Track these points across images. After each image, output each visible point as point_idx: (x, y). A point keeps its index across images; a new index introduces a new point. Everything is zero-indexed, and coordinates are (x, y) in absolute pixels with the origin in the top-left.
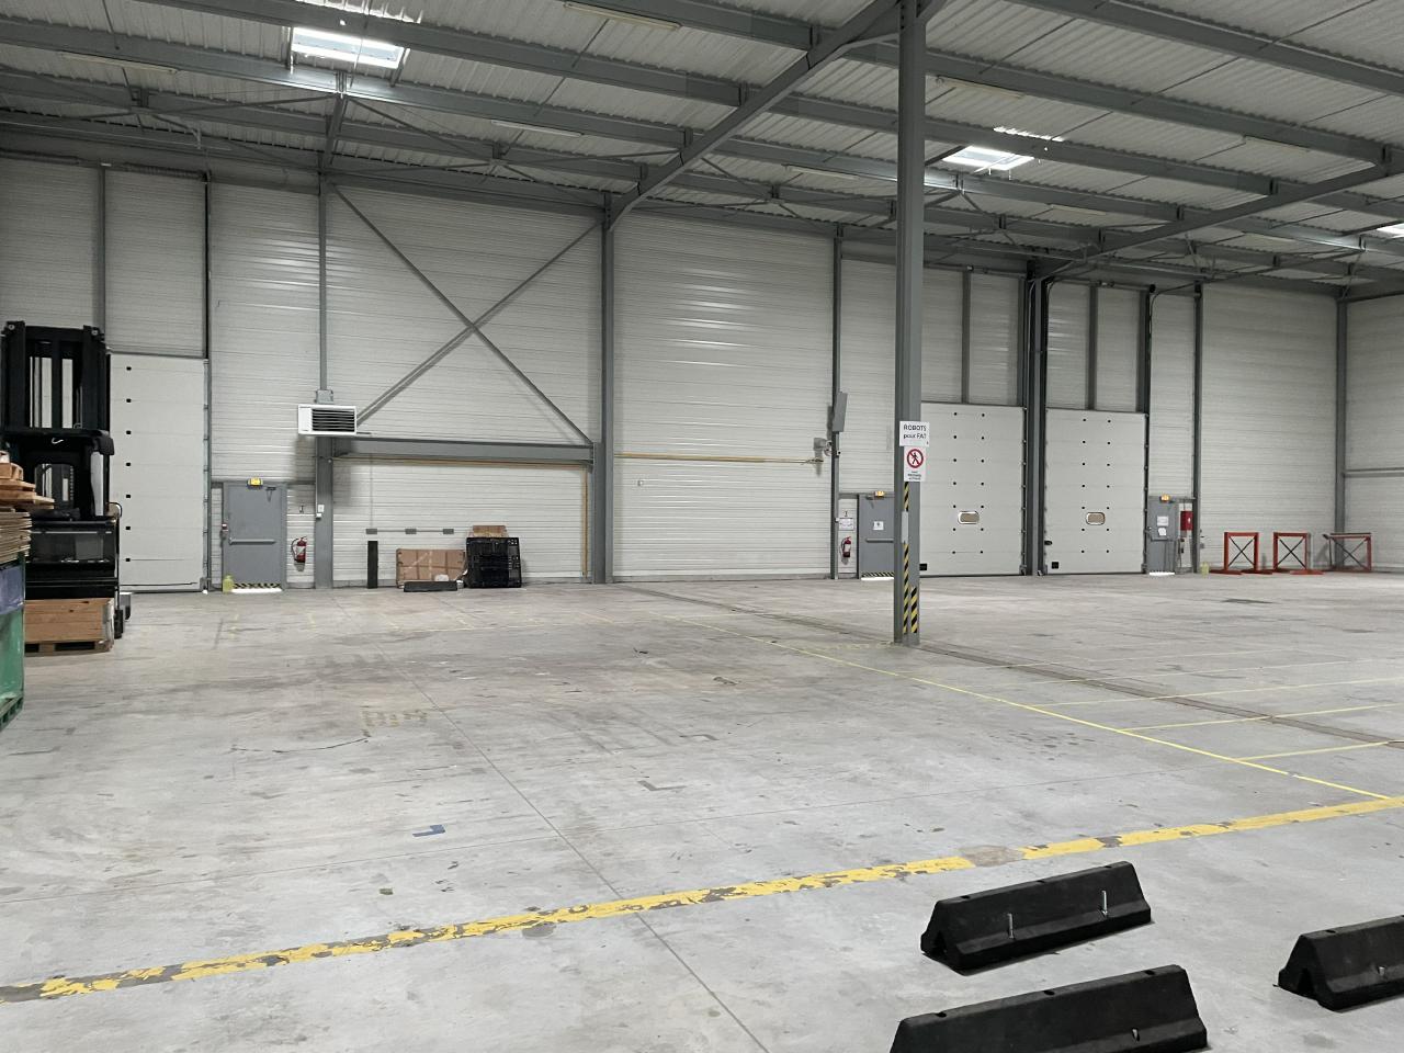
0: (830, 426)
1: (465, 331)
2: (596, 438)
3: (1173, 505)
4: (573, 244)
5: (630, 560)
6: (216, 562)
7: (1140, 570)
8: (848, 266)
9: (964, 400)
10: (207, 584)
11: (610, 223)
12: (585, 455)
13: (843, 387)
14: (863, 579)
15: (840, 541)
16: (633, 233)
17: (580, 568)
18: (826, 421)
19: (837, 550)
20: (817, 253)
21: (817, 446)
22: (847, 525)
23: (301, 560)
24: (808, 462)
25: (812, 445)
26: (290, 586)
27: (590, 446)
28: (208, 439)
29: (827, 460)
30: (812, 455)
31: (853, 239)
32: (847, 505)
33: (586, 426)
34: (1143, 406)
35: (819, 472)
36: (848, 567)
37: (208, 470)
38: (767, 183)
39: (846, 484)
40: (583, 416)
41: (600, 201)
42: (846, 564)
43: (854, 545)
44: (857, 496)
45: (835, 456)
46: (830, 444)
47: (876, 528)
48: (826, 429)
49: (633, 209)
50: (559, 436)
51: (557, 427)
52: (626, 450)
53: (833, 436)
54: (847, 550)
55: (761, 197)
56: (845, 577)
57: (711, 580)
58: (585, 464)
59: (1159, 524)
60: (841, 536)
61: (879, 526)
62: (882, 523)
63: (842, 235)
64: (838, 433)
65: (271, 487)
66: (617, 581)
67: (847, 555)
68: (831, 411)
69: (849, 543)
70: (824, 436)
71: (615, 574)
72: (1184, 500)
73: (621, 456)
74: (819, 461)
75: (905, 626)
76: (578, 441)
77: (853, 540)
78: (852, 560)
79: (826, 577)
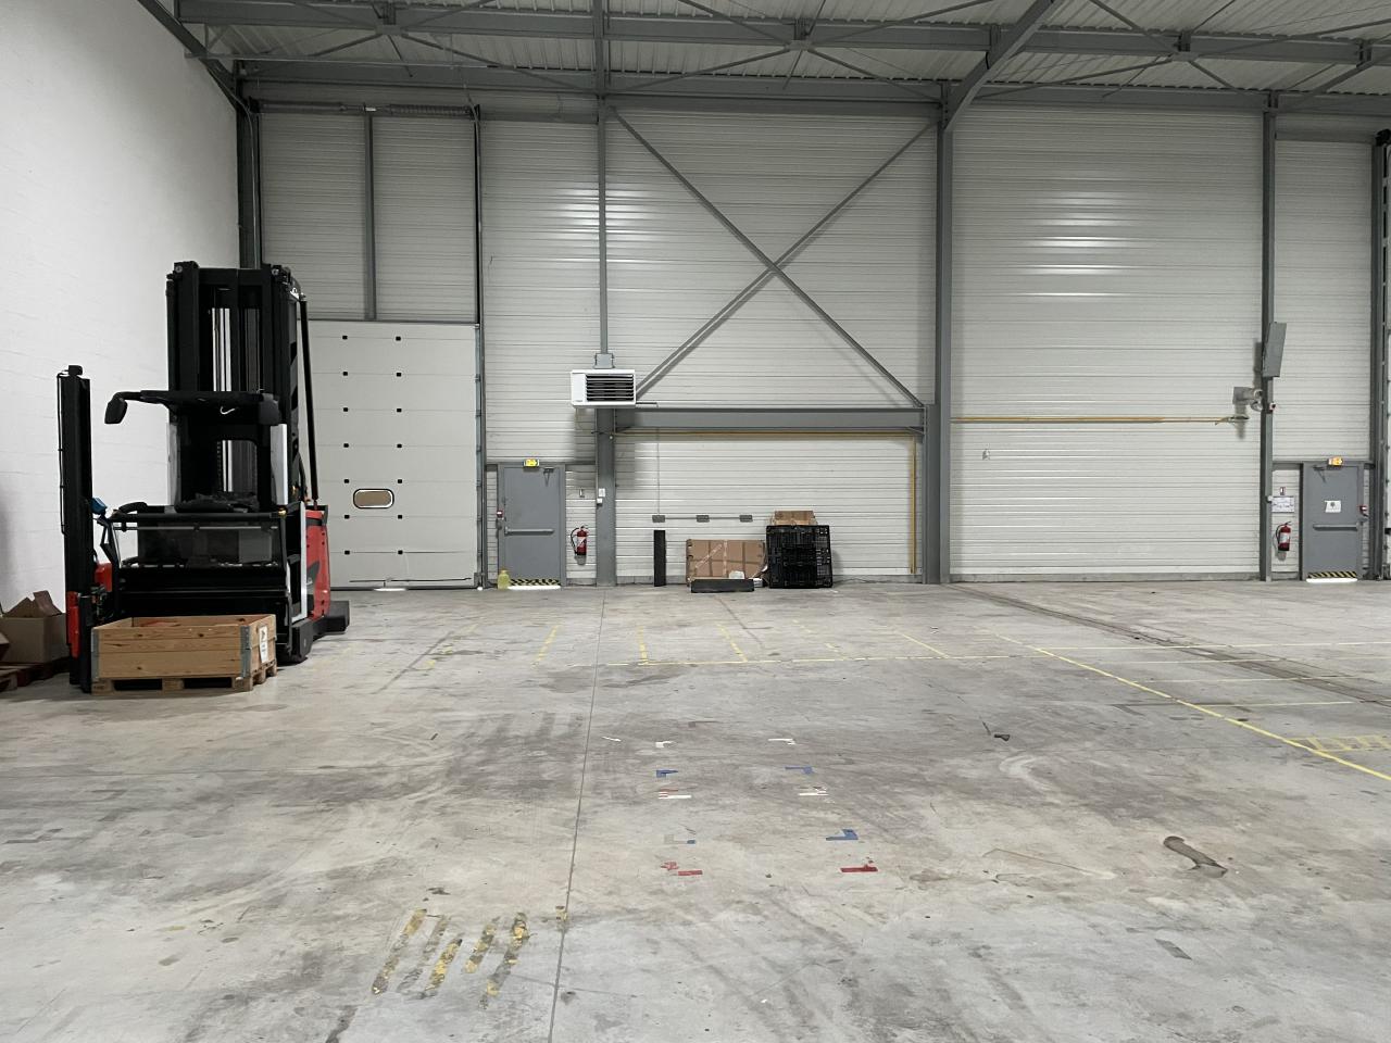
0: (1259, 369)
1: (766, 272)
2: (928, 399)
4: (900, 152)
5: (973, 553)
6: (492, 553)
8: (1283, 149)
10: (483, 580)
11: (948, 120)
12: (913, 420)
13: (1279, 315)
14: (1309, 580)
15: (1274, 528)
16: (976, 131)
17: (906, 564)
18: (1252, 363)
19: (1269, 540)
20: (1241, 133)
21: (1240, 398)
22: (1284, 507)
23: (581, 552)
24: (1225, 420)
25: (1231, 397)
26: (570, 583)
27: (919, 407)
28: (481, 415)
29: (1254, 416)
30: (1231, 411)
31: (1290, 110)
32: (1285, 479)
33: (915, 384)
35: (1241, 434)
36: (1289, 563)
37: (481, 450)
38: (1170, 33)
39: (1282, 449)
40: (910, 369)
41: (935, 93)
42: (1282, 559)
43: (1295, 534)
44: (1300, 466)
45: (1267, 411)
46: (1260, 394)
47: (1329, 509)
48: (1252, 375)
49: (975, 98)
50: (880, 397)
51: (878, 387)
52: (968, 412)
53: (1264, 382)
54: (1284, 540)
55: (1162, 53)
56: (1280, 578)
57: (1085, 581)
58: (915, 433)
60: (1276, 522)
61: (1333, 507)
62: (1338, 503)
63: (1276, 106)
64: (1271, 378)
65: (548, 469)
66: (957, 580)
67: (1284, 548)
68: (1261, 350)
69: (1288, 531)
70: (1248, 382)
71: (953, 571)
73: (961, 421)
74: (1241, 419)
76: (904, 402)
77: (1294, 527)
78: (1292, 554)
79: (1251, 577)
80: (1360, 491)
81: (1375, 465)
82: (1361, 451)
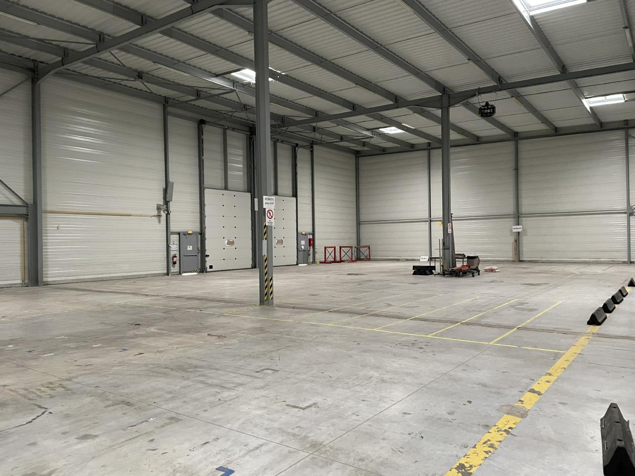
0: (165, 198)
2: (30, 201)
3: (306, 236)
4: (13, 88)
5: (52, 272)
7: (296, 264)
8: (170, 119)
9: (226, 188)
11: (38, 79)
12: (23, 211)
13: (171, 179)
14: (184, 274)
15: (171, 256)
16: (50, 86)
17: (20, 278)
18: (162, 196)
19: (170, 261)
20: (156, 111)
21: (159, 208)
22: (174, 248)
24: (154, 216)
25: (156, 208)
27: (26, 205)
29: (163, 214)
30: (156, 213)
31: (173, 106)
32: (174, 238)
33: (23, 194)
34: (295, 195)
35: (159, 222)
36: (175, 269)
39: (174, 227)
40: (20, 185)
41: (31, 65)
42: (174, 267)
43: (178, 258)
44: (179, 234)
45: (168, 214)
46: (166, 207)
47: (189, 249)
48: (163, 200)
49: (56, 73)
50: (6, 199)
51: (3, 194)
52: (49, 208)
53: (167, 203)
54: (175, 260)
55: (132, 77)
56: (174, 274)
57: (102, 280)
58: (24, 217)
59: (302, 244)
60: (172, 253)
61: (190, 248)
62: (191, 247)
63: (168, 103)
64: (169, 202)
66: (46, 284)
67: (174, 263)
68: (165, 191)
69: (176, 257)
70: (162, 203)
71: (45, 279)
72: (310, 234)
73: (46, 212)
74: (159, 216)
75: (265, 295)
76: (17, 202)
77: (178, 255)
78: (177, 265)
79: (164, 275)
80: (197, 242)
81: (202, 233)
82: (198, 230)
